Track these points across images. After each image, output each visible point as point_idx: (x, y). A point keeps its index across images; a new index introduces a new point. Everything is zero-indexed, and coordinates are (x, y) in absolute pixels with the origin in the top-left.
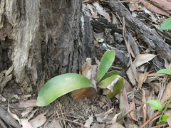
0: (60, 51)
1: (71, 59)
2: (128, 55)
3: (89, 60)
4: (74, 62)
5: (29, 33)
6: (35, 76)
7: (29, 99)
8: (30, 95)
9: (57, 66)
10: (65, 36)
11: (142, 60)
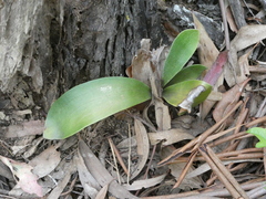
0: (89, 35)
1: (110, 48)
2: (224, 28)
3: (145, 42)
4: (117, 54)
5: (22, 17)
6: (39, 81)
7: (27, 117)
8: (29, 112)
9: (83, 62)
10: (99, 9)
11: (249, 37)
